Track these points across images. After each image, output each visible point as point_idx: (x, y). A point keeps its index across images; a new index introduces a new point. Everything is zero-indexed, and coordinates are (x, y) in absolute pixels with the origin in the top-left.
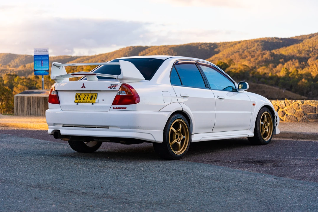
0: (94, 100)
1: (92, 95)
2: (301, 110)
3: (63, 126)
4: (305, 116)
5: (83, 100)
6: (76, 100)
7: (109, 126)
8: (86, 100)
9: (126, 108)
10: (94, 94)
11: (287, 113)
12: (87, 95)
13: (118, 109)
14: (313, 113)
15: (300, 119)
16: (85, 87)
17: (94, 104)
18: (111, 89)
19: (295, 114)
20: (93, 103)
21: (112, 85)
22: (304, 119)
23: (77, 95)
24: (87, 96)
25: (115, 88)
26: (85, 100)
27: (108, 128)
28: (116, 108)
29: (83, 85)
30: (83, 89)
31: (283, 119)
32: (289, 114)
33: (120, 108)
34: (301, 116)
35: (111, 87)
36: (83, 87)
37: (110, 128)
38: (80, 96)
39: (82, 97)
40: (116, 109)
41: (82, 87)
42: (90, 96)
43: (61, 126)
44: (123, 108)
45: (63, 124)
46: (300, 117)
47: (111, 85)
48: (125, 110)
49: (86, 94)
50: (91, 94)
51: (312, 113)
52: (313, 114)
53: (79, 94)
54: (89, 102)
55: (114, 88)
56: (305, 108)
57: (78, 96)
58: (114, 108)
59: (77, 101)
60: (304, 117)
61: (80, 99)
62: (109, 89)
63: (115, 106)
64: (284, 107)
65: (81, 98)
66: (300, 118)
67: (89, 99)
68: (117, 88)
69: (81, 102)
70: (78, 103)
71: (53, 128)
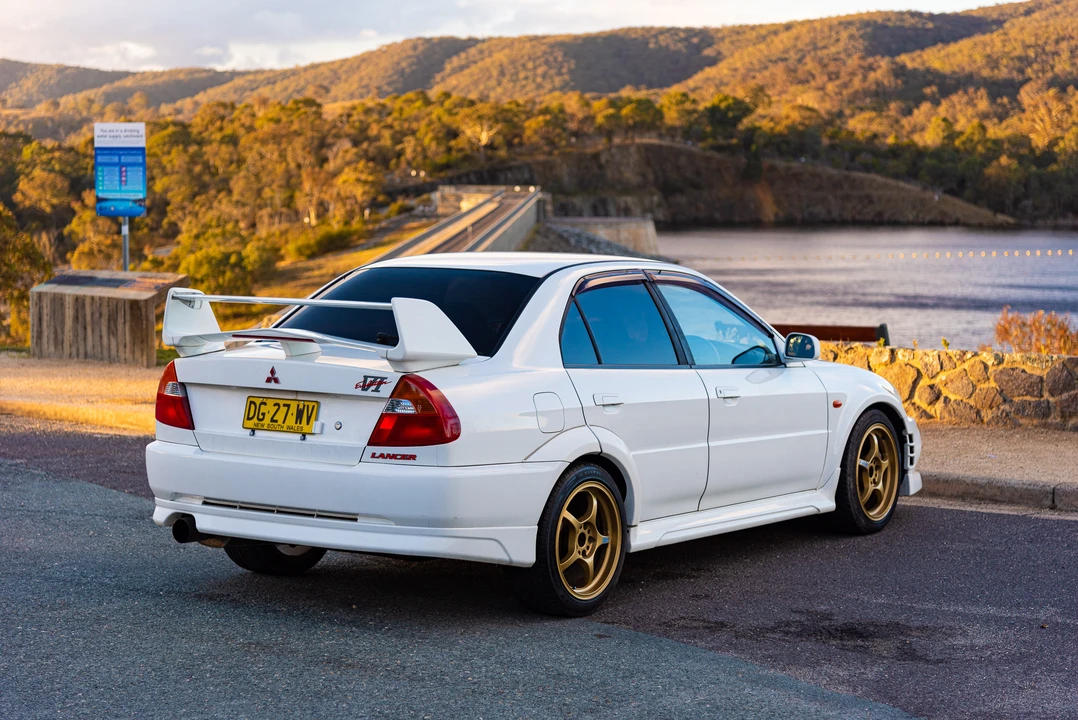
0: (308, 424)
1: (301, 407)
2: (993, 384)
3: (205, 503)
4: (1006, 407)
5: (272, 420)
6: (249, 419)
7: (357, 514)
8: (280, 422)
9: (413, 457)
10: (306, 403)
11: (945, 392)
12: (284, 405)
13: (388, 460)
14: (1035, 396)
15: (990, 416)
16: (276, 381)
17: (307, 436)
18: (364, 393)
19: (972, 398)
20: (304, 435)
21: (369, 380)
22: (1004, 414)
23: (252, 402)
24: (283, 410)
25: (377, 390)
26: (276, 421)
27: (356, 520)
28: (382, 456)
29: (273, 372)
30: (273, 385)
31: (932, 412)
32: (952, 397)
33: (394, 457)
34: (993, 405)
35: (365, 387)
36: (273, 378)
37: (361, 522)
38: (262, 406)
39: (269, 409)
40: (381, 460)
41: (269, 380)
42: (293, 410)
43: (197, 504)
44: (404, 457)
45: (205, 497)
46: (991, 407)
47: (366, 377)
48: (411, 462)
49: (281, 403)
50: (297, 402)
51: (1028, 398)
52: (1033, 399)
53: (258, 403)
54: (290, 430)
55: (373, 387)
56: (1007, 378)
57: (253, 406)
58: (373, 456)
59: (251, 424)
60: (1002, 407)
61: (261, 417)
62: (359, 392)
63: (379, 450)
64: (938, 373)
65: (263, 414)
66: (989, 412)
67: (291, 420)
68: (386, 390)
69: (265, 427)
70: (253, 431)
71: (171, 508)
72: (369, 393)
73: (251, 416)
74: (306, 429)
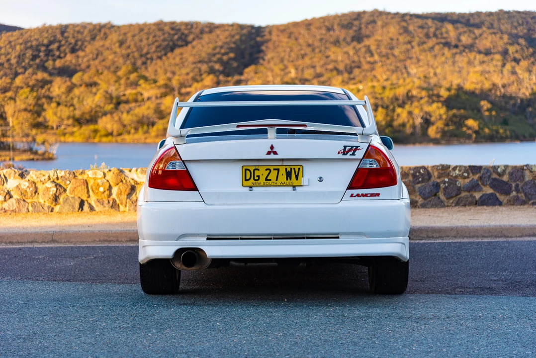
0: (297, 179)
1: (289, 169)
3: (208, 239)
5: (266, 179)
6: (246, 180)
7: (338, 234)
8: (274, 179)
9: (378, 195)
10: (291, 167)
12: (274, 169)
13: (362, 198)
16: (275, 153)
17: (297, 188)
18: (345, 157)
20: (294, 187)
21: (347, 148)
23: (246, 170)
24: (274, 173)
25: (353, 154)
26: (270, 180)
27: (338, 238)
28: (358, 195)
29: (272, 147)
30: (272, 156)
33: (366, 195)
35: (345, 153)
36: (272, 151)
37: (342, 238)
38: (256, 171)
39: (262, 173)
40: (357, 198)
41: (269, 153)
42: (283, 171)
43: (203, 240)
44: (372, 195)
45: (208, 235)
47: (345, 147)
48: (377, 198)
49: (272, 168)
50: (285, 167)
53: (252, 169)
54: (283, 185)
55: (351, 153)
57: (248, 172)
58: (352, 196)
59: (249, 183)
61: (256, 178)
62: (341, 156)
63: (355, 192)
65: (258, 176)
67: (283, 178)
68: (360, 154)
69: (262, 184)
70: (252, 187)
71: (178, 246)
72: (348, 156)
73: (248, 178)
74: (295, 183)
